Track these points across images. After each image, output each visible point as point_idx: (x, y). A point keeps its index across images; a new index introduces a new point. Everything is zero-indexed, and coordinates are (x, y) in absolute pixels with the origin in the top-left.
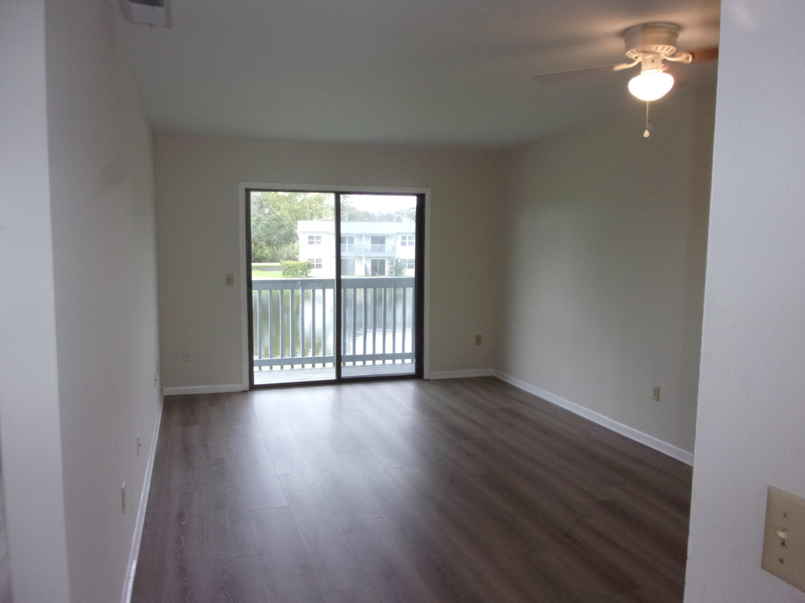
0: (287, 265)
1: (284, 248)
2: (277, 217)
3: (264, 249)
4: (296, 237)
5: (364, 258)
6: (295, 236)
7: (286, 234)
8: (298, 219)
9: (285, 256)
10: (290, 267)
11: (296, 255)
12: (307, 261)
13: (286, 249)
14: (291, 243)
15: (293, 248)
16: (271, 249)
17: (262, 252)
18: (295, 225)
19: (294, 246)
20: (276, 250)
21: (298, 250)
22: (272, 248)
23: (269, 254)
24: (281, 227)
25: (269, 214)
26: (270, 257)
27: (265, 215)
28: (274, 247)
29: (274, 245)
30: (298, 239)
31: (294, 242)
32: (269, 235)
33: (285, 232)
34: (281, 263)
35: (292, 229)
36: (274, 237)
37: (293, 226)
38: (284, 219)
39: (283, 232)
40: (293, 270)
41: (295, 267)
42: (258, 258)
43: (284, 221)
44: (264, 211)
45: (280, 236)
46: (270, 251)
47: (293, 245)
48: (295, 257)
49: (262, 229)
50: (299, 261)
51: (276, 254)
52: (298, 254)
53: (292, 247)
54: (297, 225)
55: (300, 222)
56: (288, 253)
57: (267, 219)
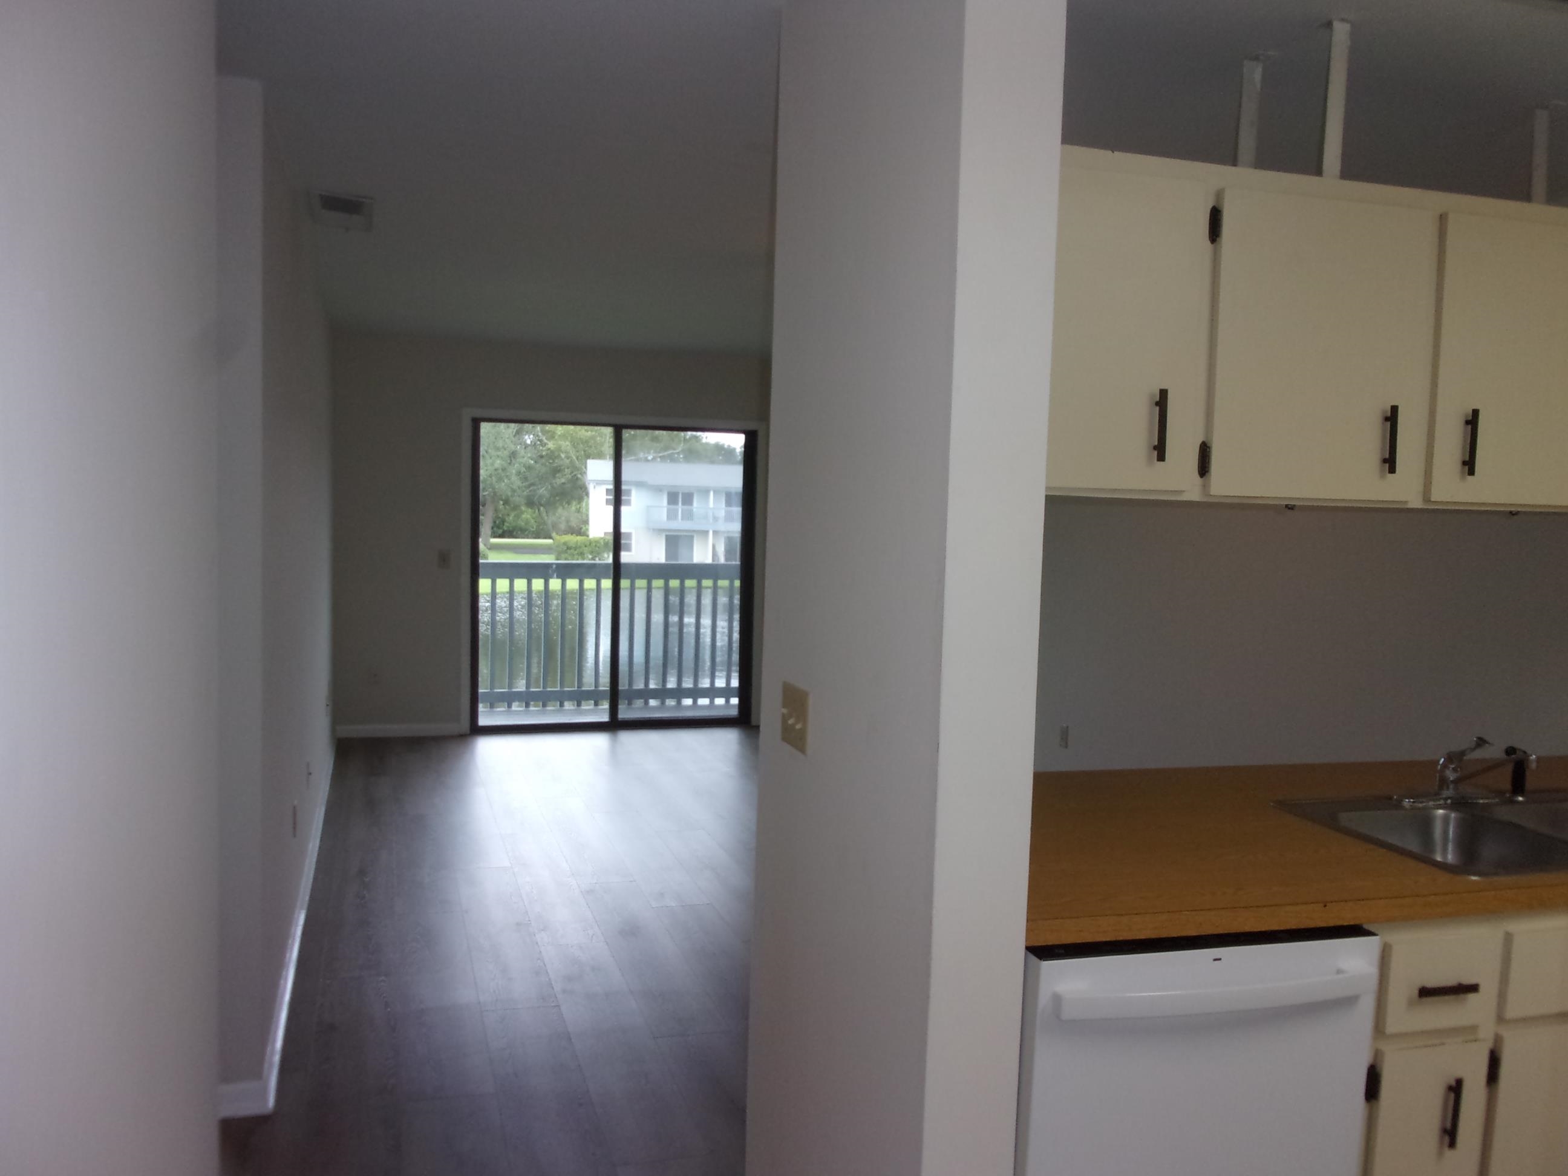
0: (565, 544)
1: (560, 510)
2: (549, 452)
3: (522, 513)
4: (583, 489)
5: (711, 533)
6: (581, 488)
7: (564, 484)
8: (588, 457)
9: (563, 526)
10: (569, 548)
11: (583, 524)
12: (602, 535)
13: (564, 514)
14: (574, 503)
15: (578, 511)
16: (534, 512)
17: (518, 517)
18: (583, 467)
19: (580, 507)
20: (544, 514)
21: (587, 516)
22: (537, 511)
23: (533, 521)
24: (556, 471)
25: (534, 445)
26: (533, 528)
27: (526, 446)
28: (542, 508)
29: (541, 505)
30: (587, 494)
31: (580, 499)
32: (532, 484)
33: (563, 480)
34: (553, 540)
35: (575, 475)
36: (541, 491)
37: (578, 470)
38: (563, 456)
39: (560, 480)
40: (576, 552)
41: (580, 547)
42: (511, 529)
43: (562, 459)
44: (524, 440)
45: (553, 487)
46: (534, 515)
47: (578, 506)
48: (581, 529)
49: (519, 473)
50: (588, 536)
51: (545, 523)
52: (586, 522)
53: (577, 509)
54: (586, 468)
55: (591, 463)
56: (568, 521)
57: (529, 455)
